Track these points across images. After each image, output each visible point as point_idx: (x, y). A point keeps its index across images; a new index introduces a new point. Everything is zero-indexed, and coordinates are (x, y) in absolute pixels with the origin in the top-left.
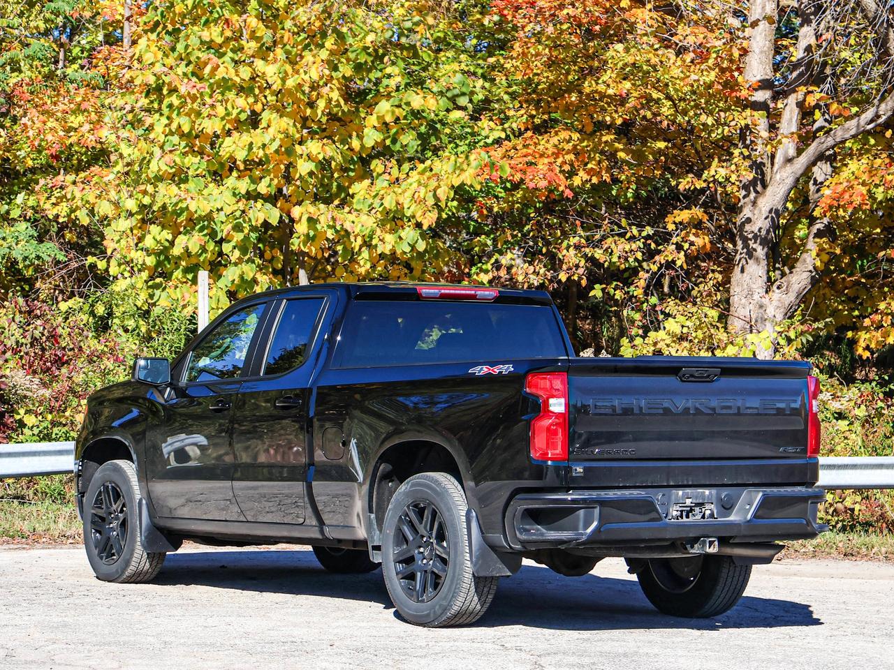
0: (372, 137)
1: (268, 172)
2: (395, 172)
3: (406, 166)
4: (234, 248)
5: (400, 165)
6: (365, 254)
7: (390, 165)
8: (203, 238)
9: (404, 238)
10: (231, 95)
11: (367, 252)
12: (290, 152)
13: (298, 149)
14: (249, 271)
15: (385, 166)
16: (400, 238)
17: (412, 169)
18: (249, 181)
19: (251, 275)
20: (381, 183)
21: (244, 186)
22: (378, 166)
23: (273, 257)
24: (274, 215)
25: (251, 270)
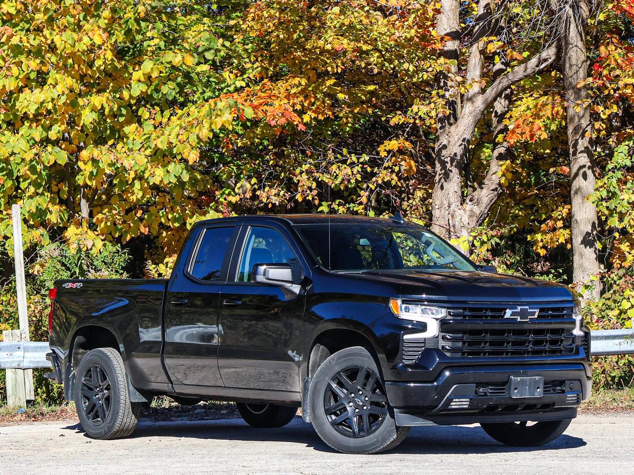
0: (137, 89)
1: (56, 121)
2: (158, 118)
3: (167, 113)
4: (30, 184)
5: (162, 112)
6: (137, 184)
7: (153, 112)
8: (2, 177)
9: (171, 171)
10: (23, 58)
11: (139, 183)
12: (74, 104)
13: (81, 101)
14: (43, 201)
15: (150, 112)
16: (168, 172)
17: (171, 115)
18: (41, 130)
19: (45, 206)
20: (148, 127)
21: (38, 133)
22: (144, 112)
23: (59, 190)
24: (62, 157)
25: (44, 202)
